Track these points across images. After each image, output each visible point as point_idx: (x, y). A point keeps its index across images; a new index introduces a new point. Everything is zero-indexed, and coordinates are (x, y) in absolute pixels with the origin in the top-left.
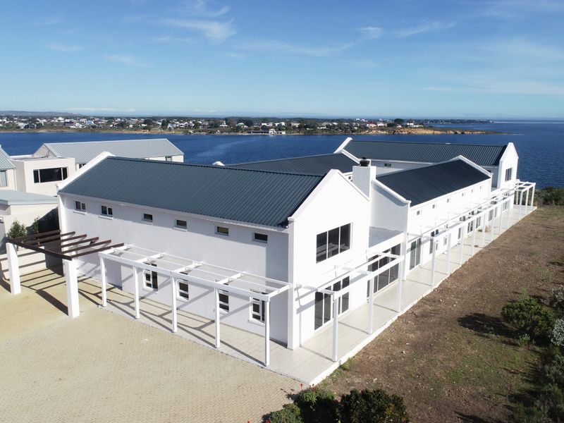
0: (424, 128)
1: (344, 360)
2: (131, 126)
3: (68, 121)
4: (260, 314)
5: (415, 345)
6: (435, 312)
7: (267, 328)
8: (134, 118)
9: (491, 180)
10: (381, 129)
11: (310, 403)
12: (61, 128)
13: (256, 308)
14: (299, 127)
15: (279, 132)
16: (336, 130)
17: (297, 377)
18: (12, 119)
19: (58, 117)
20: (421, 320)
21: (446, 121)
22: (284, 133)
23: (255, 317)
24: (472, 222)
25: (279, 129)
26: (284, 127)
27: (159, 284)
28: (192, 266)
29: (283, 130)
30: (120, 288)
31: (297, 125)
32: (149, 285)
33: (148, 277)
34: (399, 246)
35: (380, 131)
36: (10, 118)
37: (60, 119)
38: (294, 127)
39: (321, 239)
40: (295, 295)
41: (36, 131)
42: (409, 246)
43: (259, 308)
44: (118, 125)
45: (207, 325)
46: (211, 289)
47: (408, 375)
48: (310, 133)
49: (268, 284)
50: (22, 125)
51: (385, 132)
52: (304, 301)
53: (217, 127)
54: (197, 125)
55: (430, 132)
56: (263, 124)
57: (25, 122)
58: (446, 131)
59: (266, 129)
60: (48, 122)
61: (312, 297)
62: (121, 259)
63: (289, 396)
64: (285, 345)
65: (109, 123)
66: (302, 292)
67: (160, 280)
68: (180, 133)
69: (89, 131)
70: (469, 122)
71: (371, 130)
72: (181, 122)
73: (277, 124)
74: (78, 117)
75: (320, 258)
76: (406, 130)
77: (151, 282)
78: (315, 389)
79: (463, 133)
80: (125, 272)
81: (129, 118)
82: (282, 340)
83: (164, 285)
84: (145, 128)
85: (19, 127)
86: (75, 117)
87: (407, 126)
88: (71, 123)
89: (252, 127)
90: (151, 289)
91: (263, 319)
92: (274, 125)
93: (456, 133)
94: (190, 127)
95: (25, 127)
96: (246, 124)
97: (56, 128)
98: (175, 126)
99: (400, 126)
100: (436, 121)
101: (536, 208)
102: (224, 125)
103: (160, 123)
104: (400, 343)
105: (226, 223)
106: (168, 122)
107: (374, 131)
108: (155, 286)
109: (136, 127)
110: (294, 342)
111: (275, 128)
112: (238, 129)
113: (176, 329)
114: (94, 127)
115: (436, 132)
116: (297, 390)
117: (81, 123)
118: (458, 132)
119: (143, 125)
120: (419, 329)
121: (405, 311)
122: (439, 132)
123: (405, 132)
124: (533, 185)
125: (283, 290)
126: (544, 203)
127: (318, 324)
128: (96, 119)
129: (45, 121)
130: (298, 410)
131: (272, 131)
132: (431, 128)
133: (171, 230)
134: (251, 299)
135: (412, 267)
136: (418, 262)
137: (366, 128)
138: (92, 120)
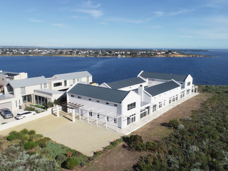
0: (180, 54)
1: (133, 131)
2: (64, 53)
3: (40, 51)
4: (115, 122)
5: (149, 129)
6: (156, 122)
7: (117, 125)
8: (65, 49)
9: (181, 87)
10: (163, 54)
11: (125, 138)
12: (38, 54)
13: (114, 120)
14: (130, 54)
15: (122, 56)
16: (145, 55)
17: (123, 133)
18: (18, 50)
19: (36, 49)
20: (152, 124)
21: (191, 50)
22: (124, 56)
23: (114, 122)
24: (174, 98)
25: (122, 55)
26: (124, 54)
27: (92, 115)
28: (101, 111)
29: (124, 55)
30: (83, 116)
31: (129, 53)
32: (90, 115)
33: (89, 113)
34: (149, 106)
35: (162, 56)
36: (18, 49)
37: (37, 50)
38: (128, 54)
39: (129, 106)
40: (123, 118)
41: (28, 55)
42: (152, 106)
43: (115, 120)
44: (59, 53)
45: (104, 124)
46: (105, 116)
47: (145, 134)
48: (134, 57)
49: (117, 115)
50: (22, 53)
51: (164, 56)
52: (125, 119)
53: (98, 54)
54: (90, 53)
55: (182, 56)
56: (116, 53)
57: (24, 52)
58: (189, 56)
59: (117, 55)
60: (32, 51)
61: (127, 118)
62: (83, 109)
63: (121, 137)
64: (121, 128)
65: (56, 52)
66: (124, 117)
67: (93, 114)
68: (84, 56)
69: (48, 55)
70: (200, 51)
71: (158, 55)
72: (83, 51)
73: (121, 53)
74: (43, 49)
75: (128, 110)
76: (173, 55)
77: (90, 114)
78: (126, 136)
79: (196, 56)
80: (84, 112)
81: (63, 49)
82: (120, 127)
83: (93, 115)
84: (70, 54)
85: (22, 54)
86: (42, 49)
87: (173, 53)
88: (41, 52)
89: (111, 54)
90: (90, 116)
91: (116, 123)
92: (120, 53)
93: (193, 56)
94: (87, 54)
95: (24, 54)
96: (109, 53)
97: (36, 54)
98: (81, 53)
99: (170, 53)
100: (186, 50)
101: (199, 93)
102: (100, 53)
103: (76, 52)
104: (146, 128)
105: (108, 102)
106: (79, 52)
107: (160, 56)
108: (91, 115)
109: (66, 54)
110: (123, 127)
111: (121, 54)
112: (106, 55)
113: (97, 125)
114: (50, 54)
115: (185, 56)
116: (122, 136)
117: (45, 52)
118: (194, 56)
119: (69, 53)
120: (151, 126)
121: (149, 122)
122: (186, 56)
123: (172, 56)
124: (197, 87)
125: (120, 116)
126: (203, 92)
127: (128, 124)
128: (51, 50)
129: (31, 51)
130: (123, 139)
131: (119, 56)
132: (183, 54)
133: (95, 103)
134: (113, 118)
135: (153, 111)
136: (155, 110)
137: (157, 54)
138: (49, 50)
